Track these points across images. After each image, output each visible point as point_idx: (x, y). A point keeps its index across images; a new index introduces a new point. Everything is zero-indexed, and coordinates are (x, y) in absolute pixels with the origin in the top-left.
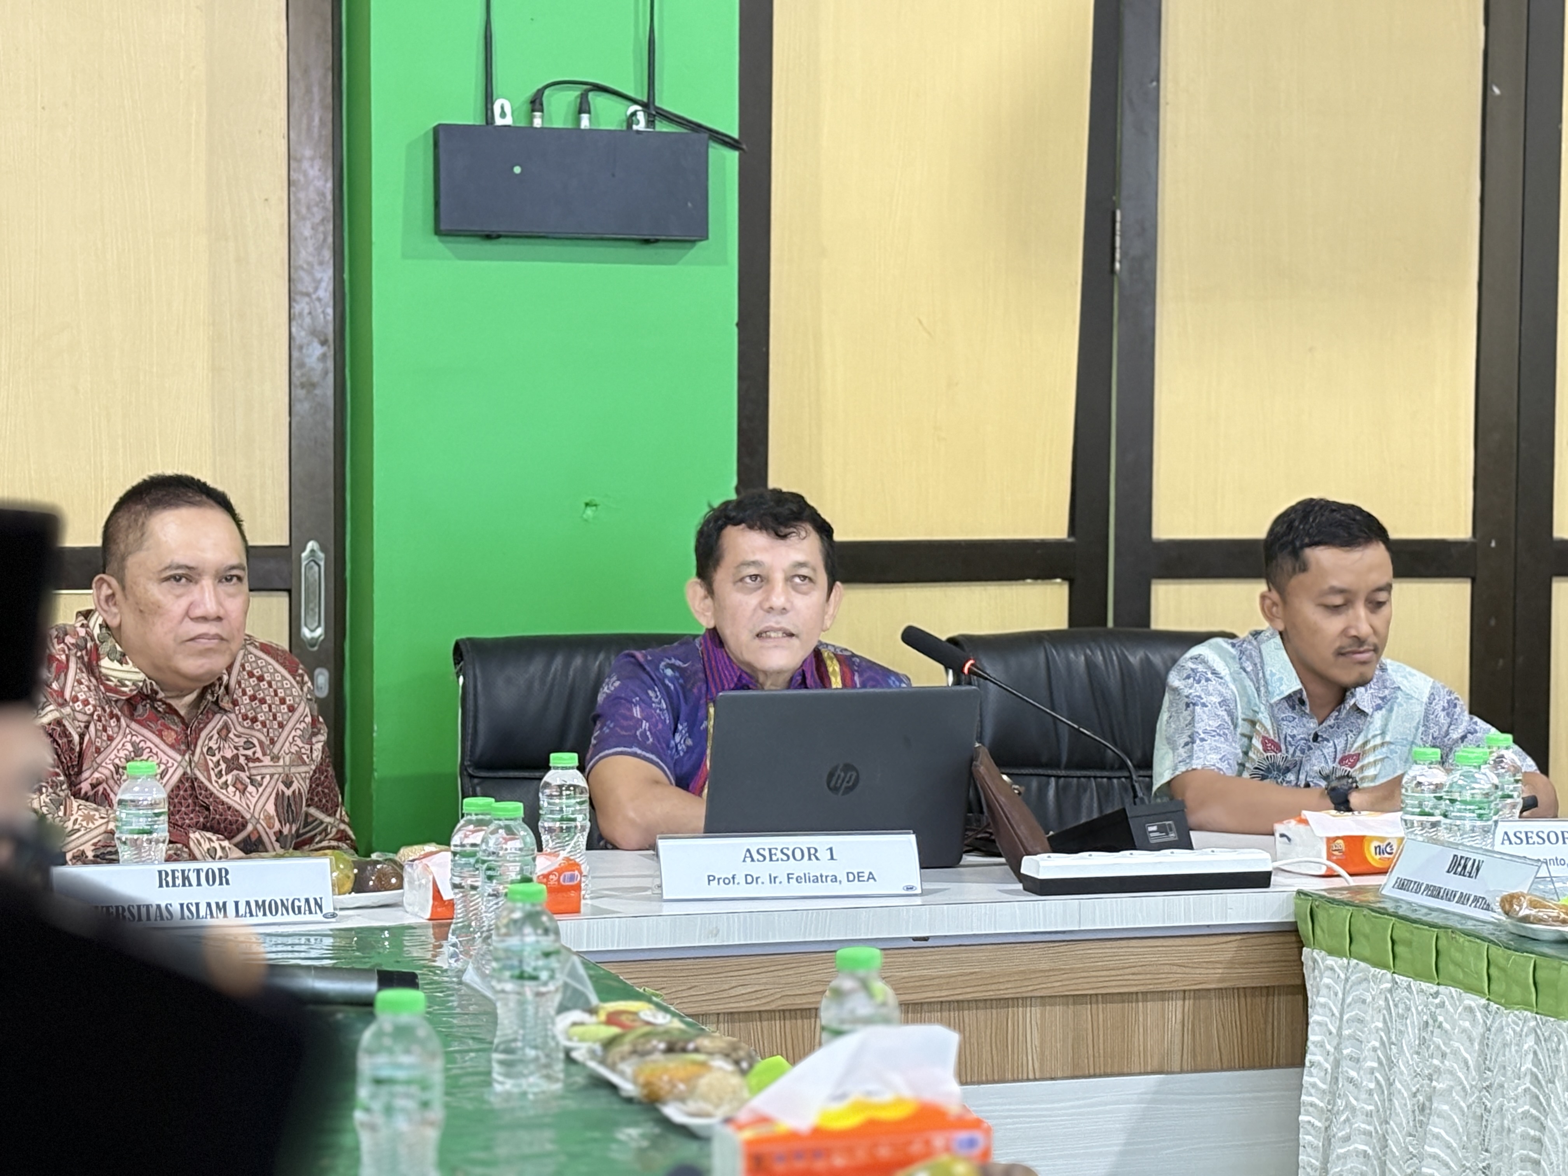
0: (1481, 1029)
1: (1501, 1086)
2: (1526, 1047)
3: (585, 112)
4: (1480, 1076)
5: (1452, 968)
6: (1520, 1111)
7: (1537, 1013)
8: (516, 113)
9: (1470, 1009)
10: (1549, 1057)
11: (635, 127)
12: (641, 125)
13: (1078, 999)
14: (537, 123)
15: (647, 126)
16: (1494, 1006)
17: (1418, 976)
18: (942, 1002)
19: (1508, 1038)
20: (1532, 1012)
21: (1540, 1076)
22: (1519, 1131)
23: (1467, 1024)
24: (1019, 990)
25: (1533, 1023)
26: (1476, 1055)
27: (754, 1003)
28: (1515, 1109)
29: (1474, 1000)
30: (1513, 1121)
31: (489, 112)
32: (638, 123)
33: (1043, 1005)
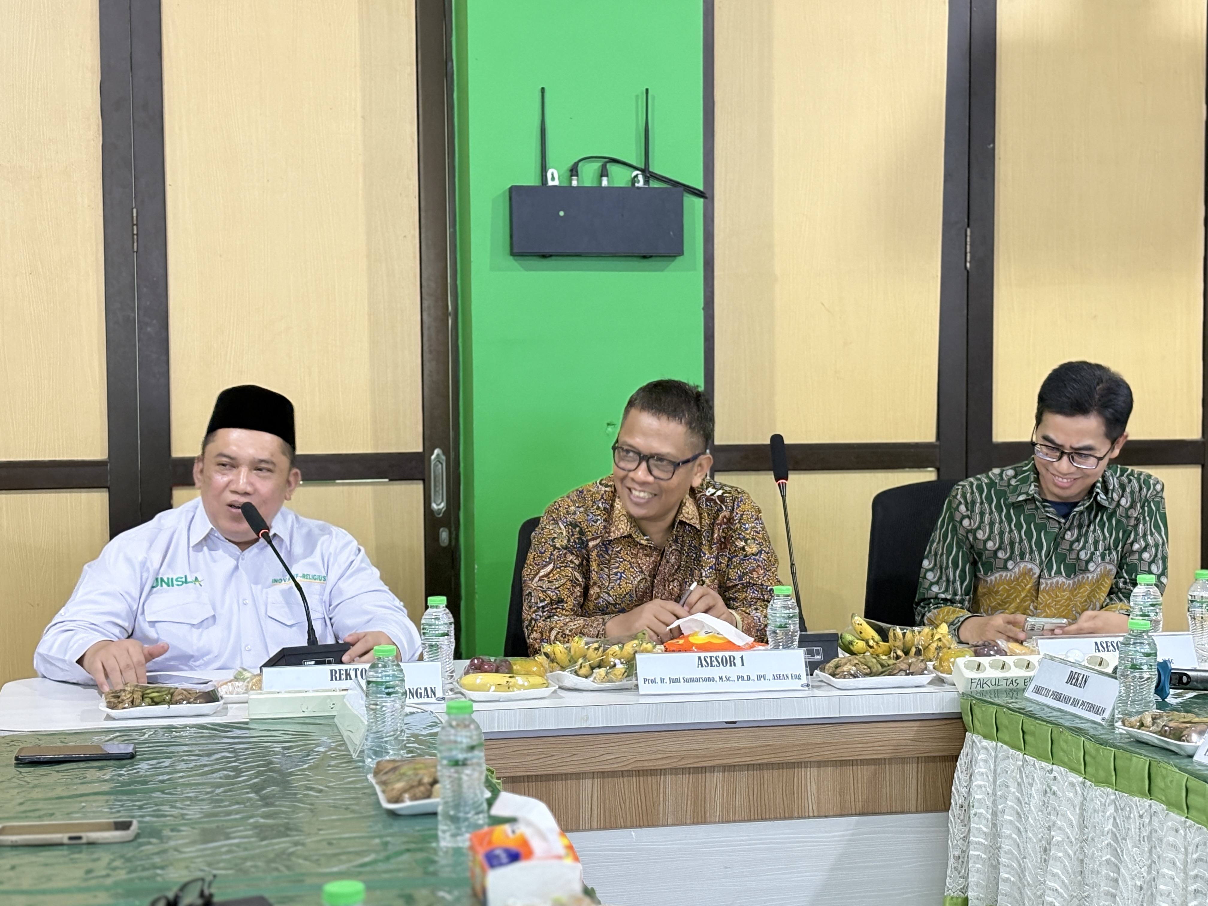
0: (1080, 798)
1: (1093, 839)
2: (1108, 813)
3: (604, 176)
4: (1081, 832)
5: (1062, 754)
6: (1104, 859)
7: (1116, 790)
8: (561, 178)
9: (1072, 785)
10: (1124, 821)
11: (637, 185)
12: (641, 183)
13: (843, 763)
14: (575, 183)
15: (645, 184)
16: (1088, 783)
17: (1040, 757)
18: (748, 765)
19: (1096, 806)
20: (1112, 788)
21: (1118, 835)
22: (1103, 873)
23: (1071, 795)
24: (801, 757)
25: (1113, 797)
26: (1077, 817)
27: (616, 766)
28: (1101, 857)
29: (1075, 778)
30: (1100, 866)
31: (544, 177)
32: (639, 182)
33: (819, 766)
